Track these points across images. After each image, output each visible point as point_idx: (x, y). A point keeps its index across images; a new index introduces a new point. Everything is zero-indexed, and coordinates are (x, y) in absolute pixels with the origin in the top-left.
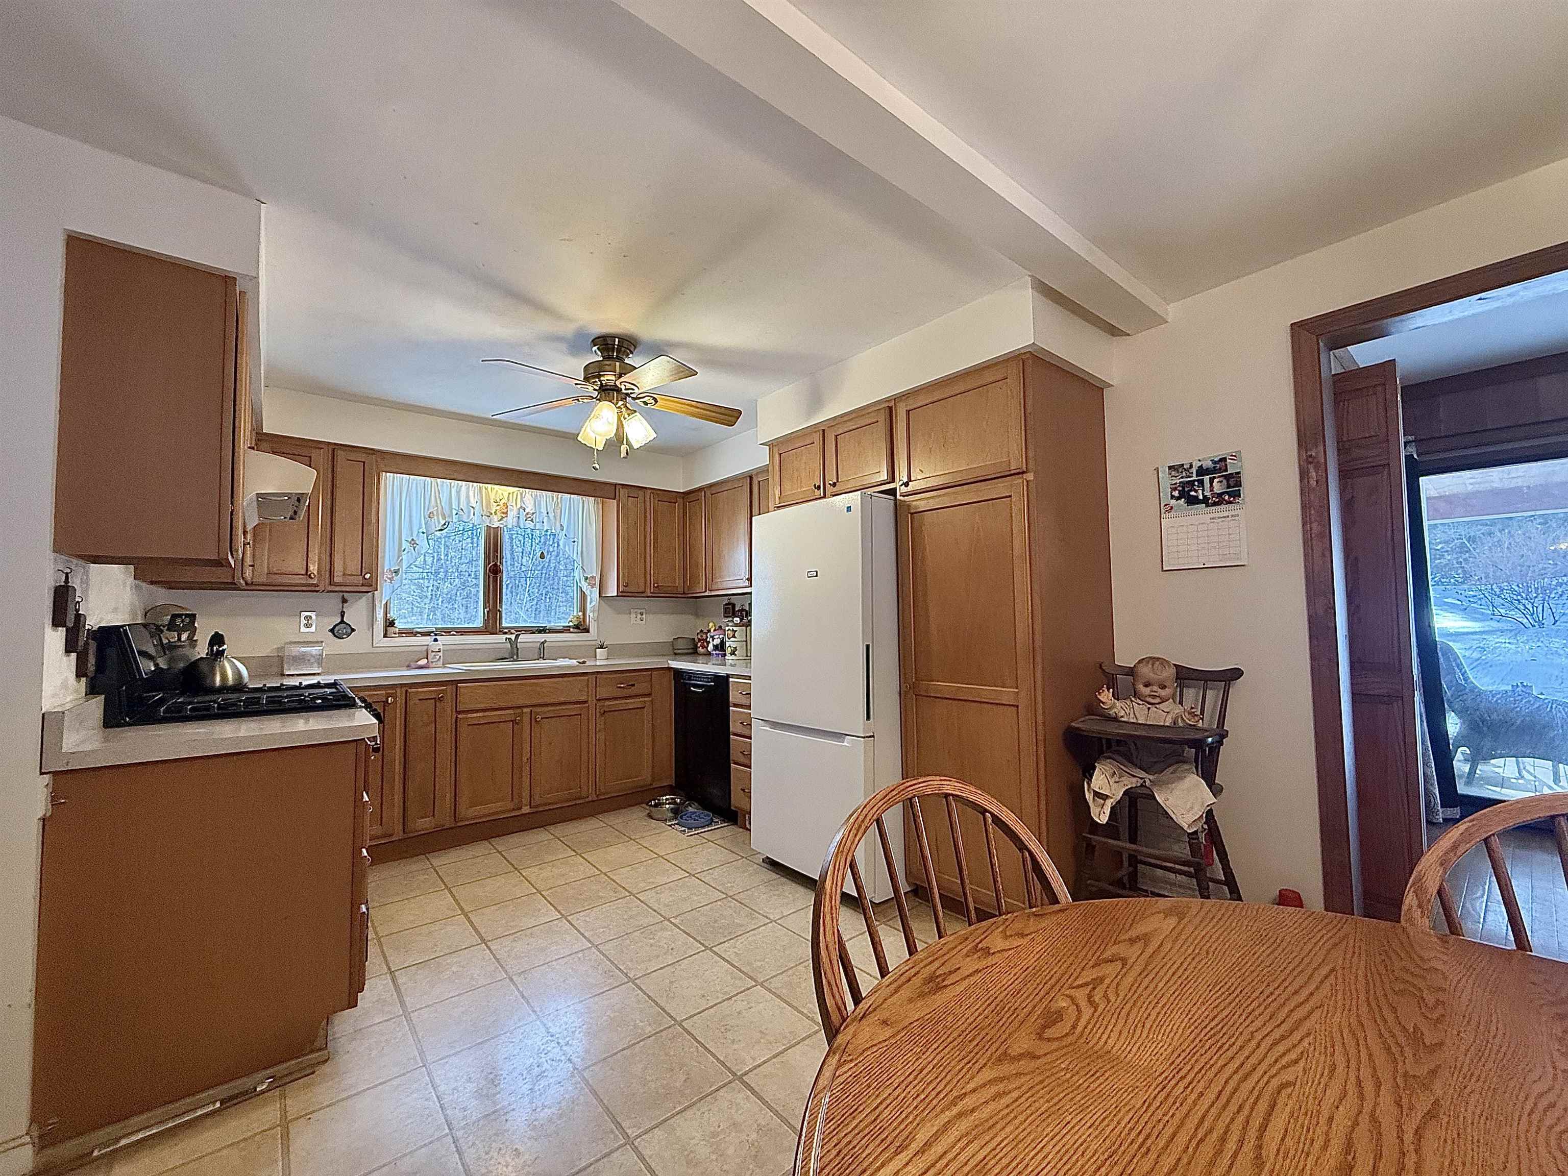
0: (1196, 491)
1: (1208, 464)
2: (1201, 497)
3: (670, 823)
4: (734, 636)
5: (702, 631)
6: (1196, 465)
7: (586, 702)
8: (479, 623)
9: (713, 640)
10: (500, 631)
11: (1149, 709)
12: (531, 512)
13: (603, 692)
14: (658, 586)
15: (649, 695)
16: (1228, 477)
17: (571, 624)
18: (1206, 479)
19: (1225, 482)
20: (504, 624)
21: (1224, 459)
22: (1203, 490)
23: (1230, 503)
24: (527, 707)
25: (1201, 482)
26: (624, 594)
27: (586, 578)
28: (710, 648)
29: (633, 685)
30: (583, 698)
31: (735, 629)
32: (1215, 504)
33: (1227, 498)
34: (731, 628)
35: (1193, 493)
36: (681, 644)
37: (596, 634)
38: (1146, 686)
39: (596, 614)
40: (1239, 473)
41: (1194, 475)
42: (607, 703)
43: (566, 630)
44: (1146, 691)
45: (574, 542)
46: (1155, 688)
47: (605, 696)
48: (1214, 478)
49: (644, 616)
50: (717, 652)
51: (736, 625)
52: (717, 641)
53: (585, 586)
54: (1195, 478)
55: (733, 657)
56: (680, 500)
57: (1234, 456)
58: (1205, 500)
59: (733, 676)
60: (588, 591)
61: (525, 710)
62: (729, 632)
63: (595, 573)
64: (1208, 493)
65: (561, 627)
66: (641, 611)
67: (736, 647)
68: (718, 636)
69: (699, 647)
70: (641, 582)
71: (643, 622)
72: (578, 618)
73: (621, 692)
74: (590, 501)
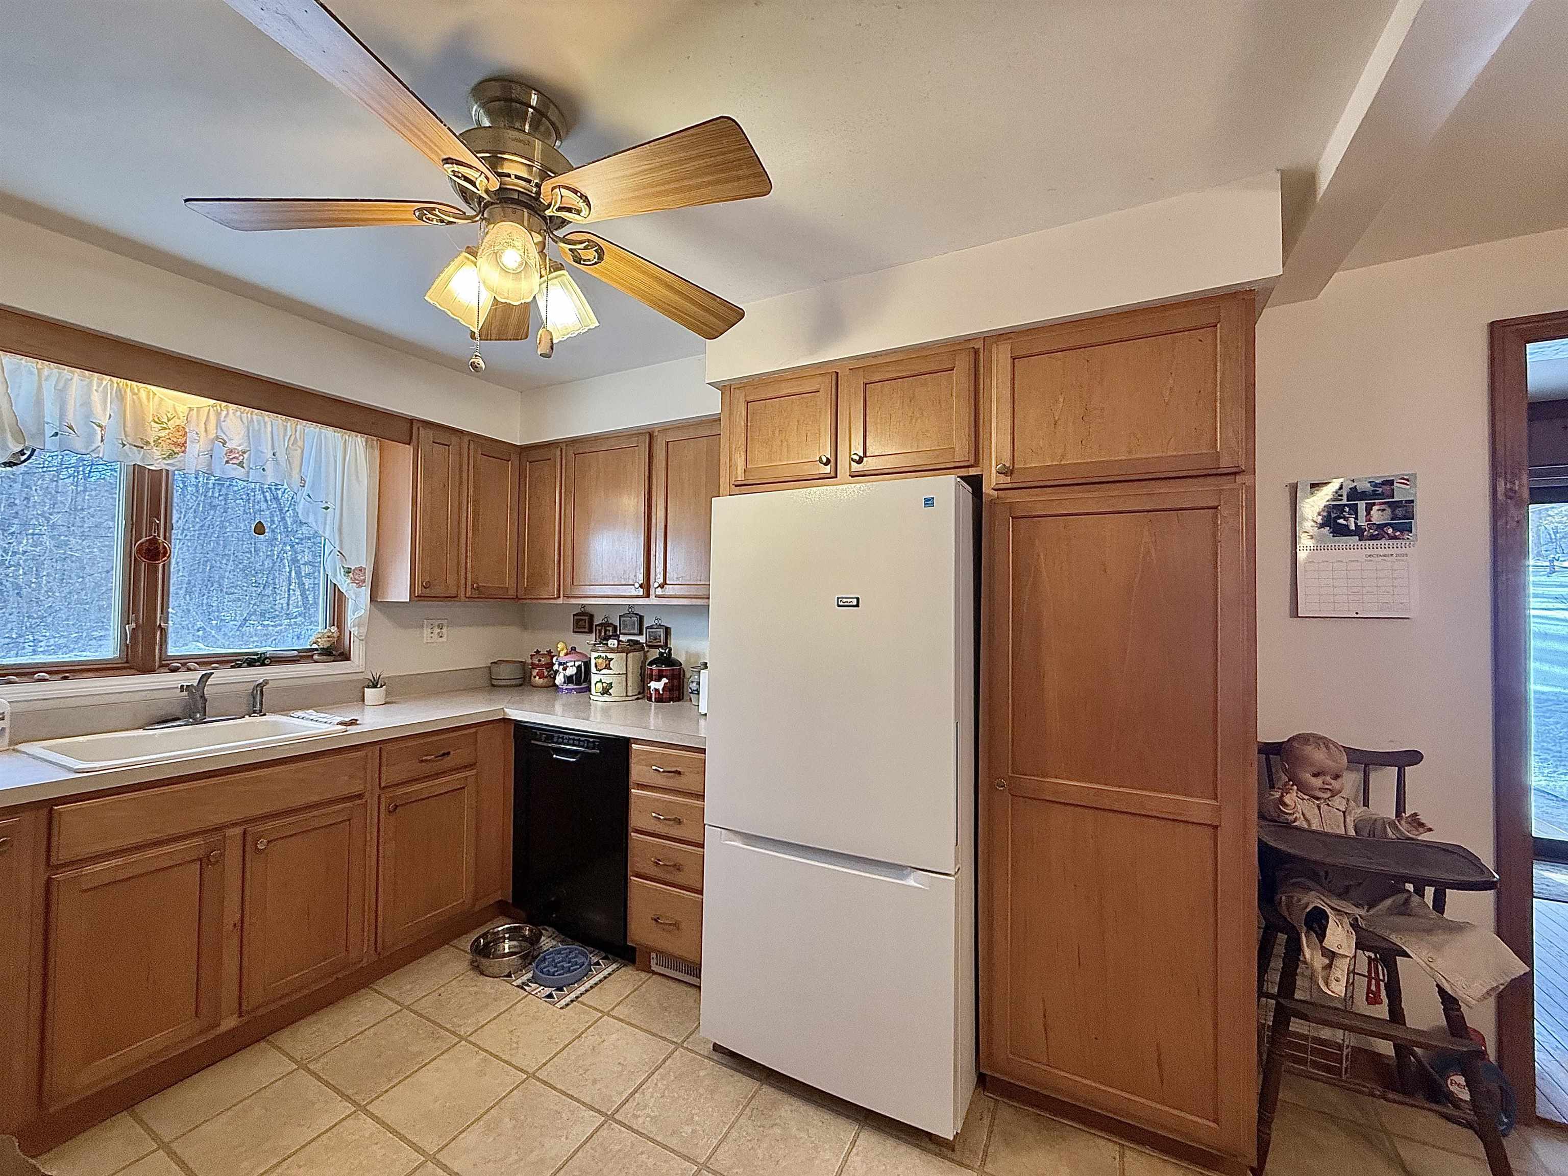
0: (1346, 519)
1: (1364, 486)
2: (1353, 527)
3: (519, 982)
5: (538, 652)
7: (360, 796)
8: (109, 650)
9: (565, 669)
10: (161, 666)
11: (1319, 808)
12: (240, 448)
13: (391, 775)
14: (478, 588)
15: (471, 766)
16: (1394, 506)
17: (315, 646)
18: (1362, 505)
19: (1389, 511)
20: (172, 651)
21: (1391, 483)
22: (1356, 518)
23: (1395, 538)
24: (234, 825)
25: (1354, 509)
26: (422, 600)
27: (348, 571)
28: (559, 680)
29: (448, 753)
30: (357, 788)
31: (610, 656)
32: (1373, 538)
33: (1390, 531)
34: (603, 655)
35: (1341, 521)
36: (505, 672)
37: (362, 662)
38: (1315, 775)
39: (364, 630)
40: (1412, 501)
41: (1345, 498)
42: (400, 791)
43: (305, 656)
44: (1317, 782)
45: (327, 508)
46: (1328, 778)
47: (397, 779)
48: (1374, 504)
49: (444, 630)
50: (571, 686)
51: (612, 651)
52: (572, 671)
53: (345, 584)
54: (1345, 502)
55: (606, 698)
56: (514, 457)
57: (1407, 480)
58: (1359, 532)
59: (637, 741)
60: (351, 593)
61: (230, 832)
62: (600, 660)
63: (362, 559)
64: (1362, 522)
65: (296, 653)
66: (440, 622)
67: (611, 683)
68: (572, 664)
69: (535, 677)
70: (451, 580)
71: (444, 639)
72: (329, 637)
73: (427, 768)
74: (357, 441)
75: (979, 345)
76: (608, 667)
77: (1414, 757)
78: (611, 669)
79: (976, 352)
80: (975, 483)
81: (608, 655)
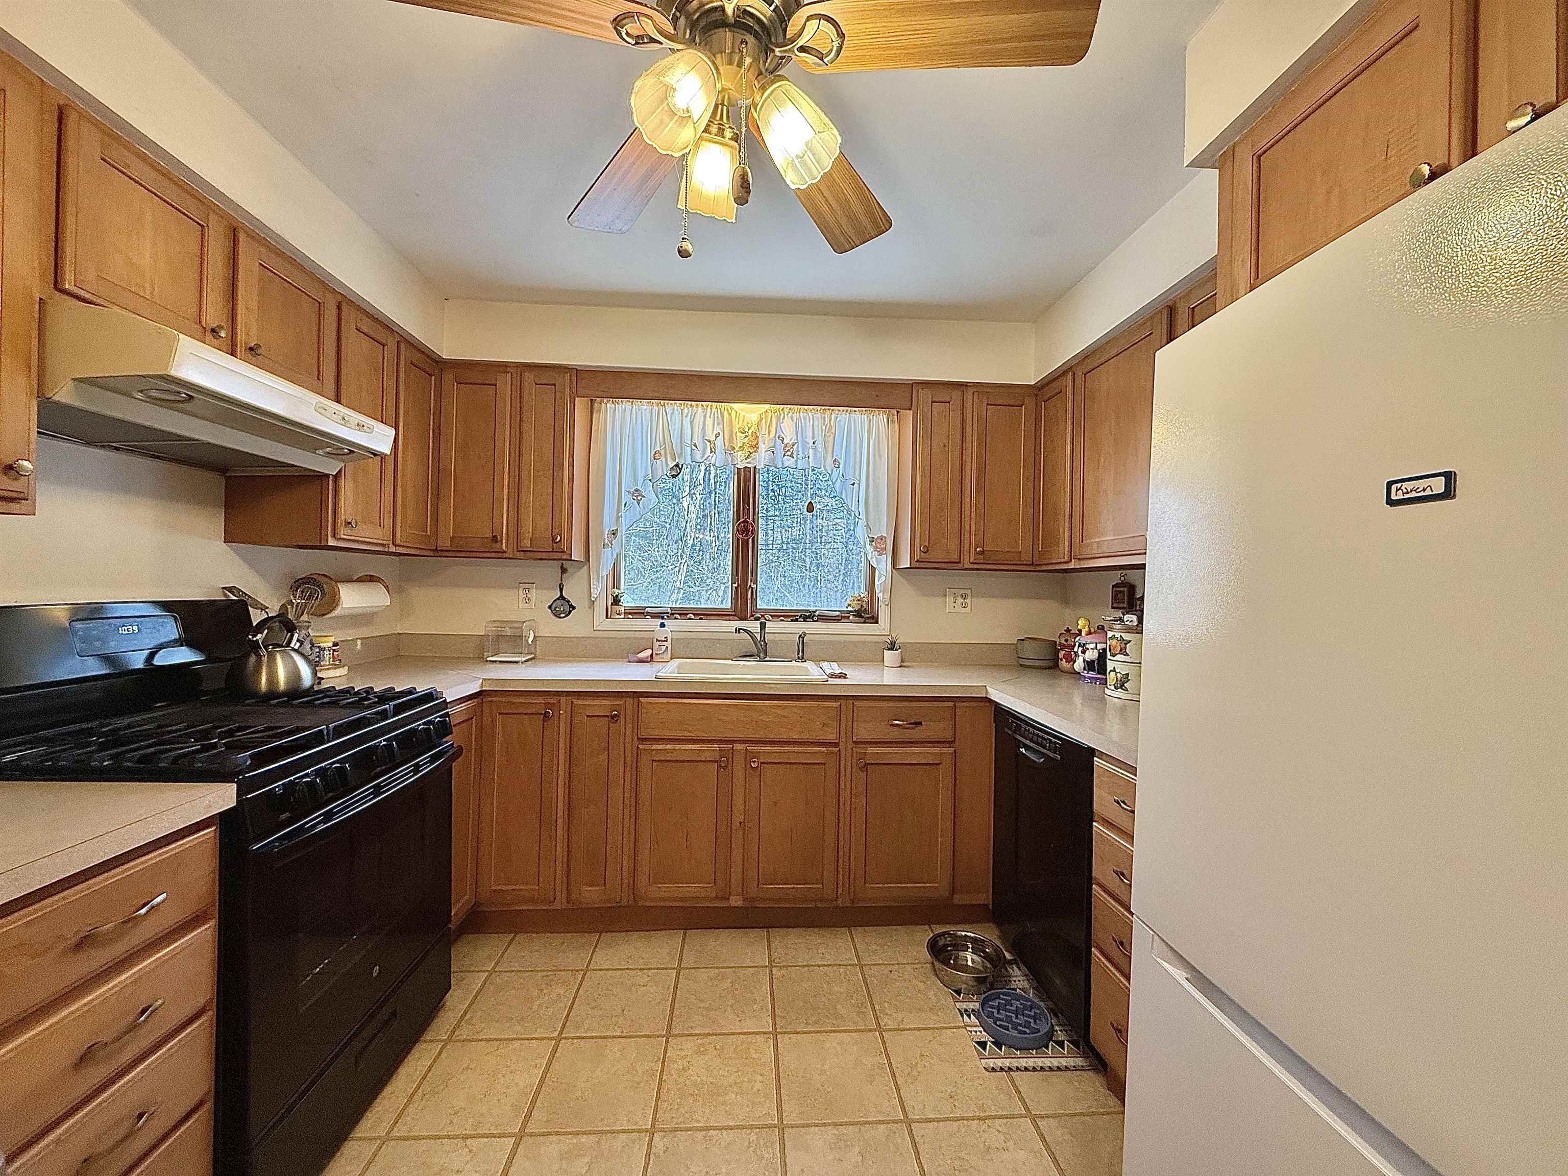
3: (963, 1006)
5: (1068, 630)
7: (836, 745)
8: (725, 603)
9: (1084, 652)
12: (791, 443)
13: (864, 731)
14: (982, 553)
15: (948, 743)
17: (850, 609)
20: (761, 605)
24: (739, 742)
26: (922, 565)
27: (872, 540)
28: (1079, 665)
29: (920, 723)
30: (832, 737)
31: (1126, 637)
34: (1118, 635)
36: (1030, 650)
37: (888, 625)
39: (888, 595)
42: (871, 750)
43: (844, 617)
45: (853, 484)
47: (867, 737)
49: (968, 601)
50: (1092, 674)
52: (1092, 655)
53: (869, 551)
55: (1120, 693)
56: (1030, 402)
59: (1102, 755)
60: (874, 559)
61: (738, 746)
62: (1114, 642)
63: (885, 532)
65: (838, 613)
66: (962, 591)
67: (1128, 674)
68: (1093, 646)
69: (1062, 660)
70: (953, 545)
71: (968, 610)
72: (858, 600)
73: (895, 734)
74: (880, 419)
76: (1123, 652)
78: (1127, 655)
81: (1123, 635)
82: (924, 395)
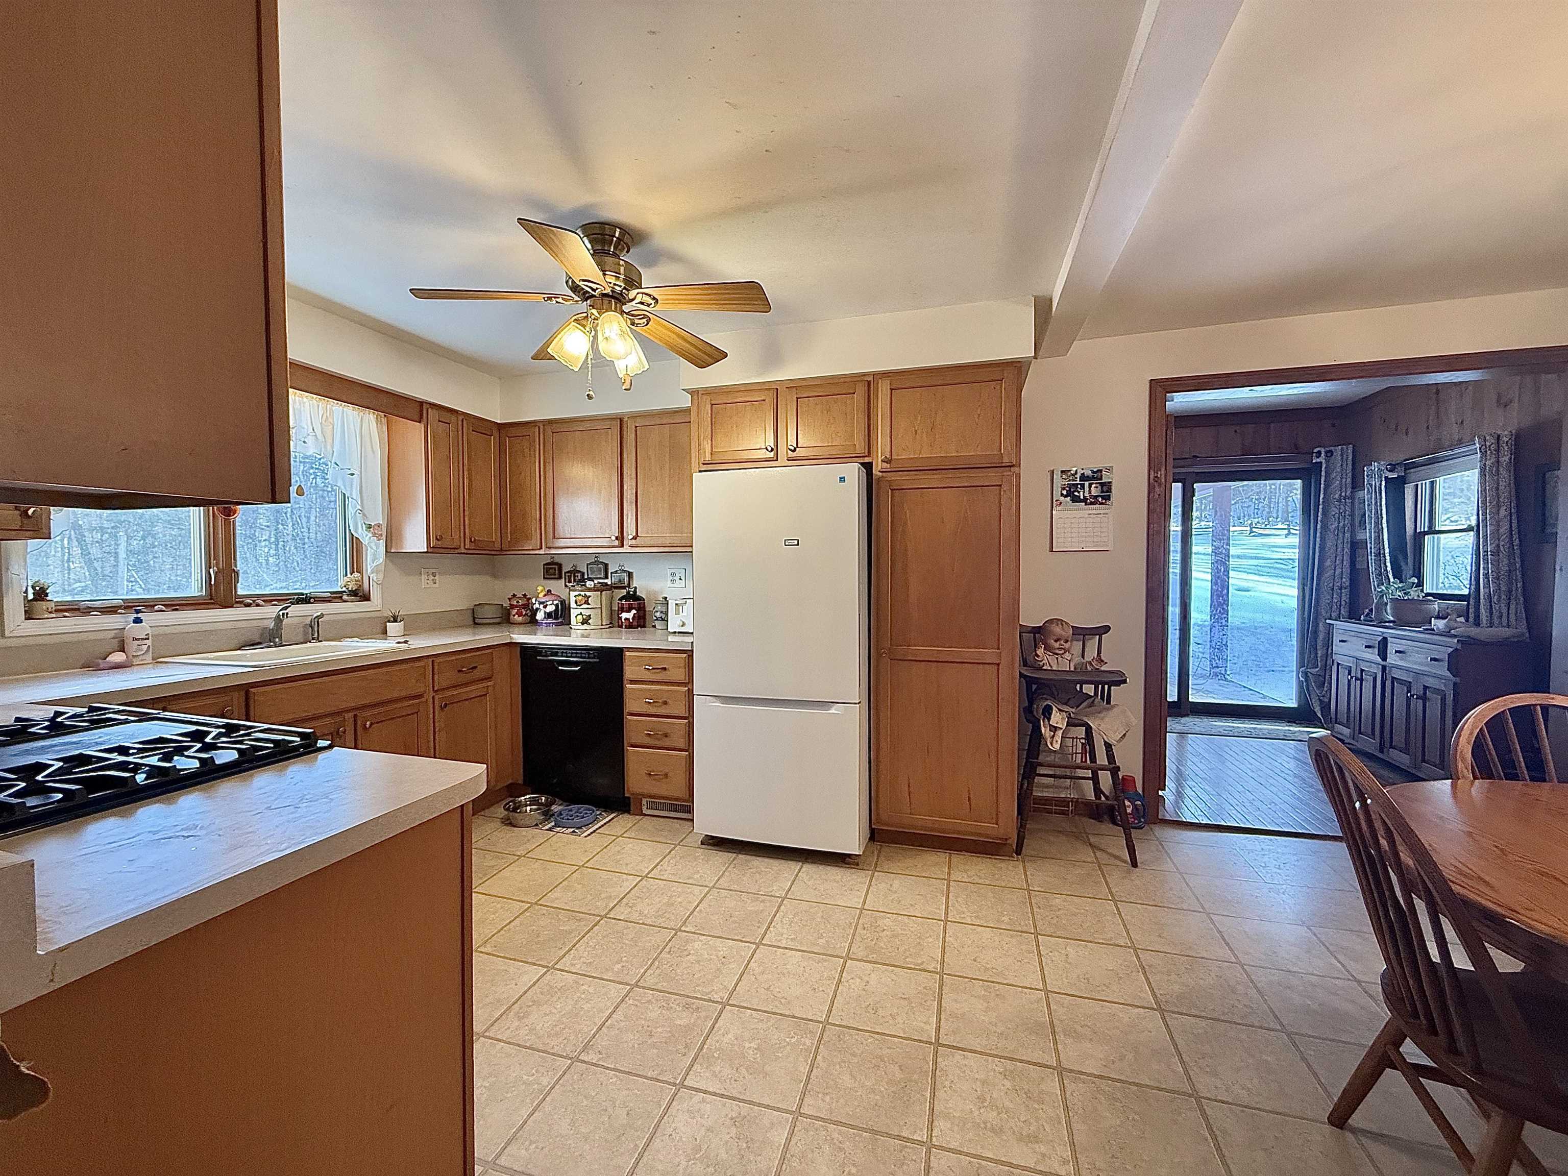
0: (1079, 492)
1: (1088, 473)
2: (1082, 497)
3: (547, 827)
4: (587, 603)
5: (514, 595)
6: (1080, 472)
9: (545, 607)
10: (237, 602)
11: (1057, 658)
13: (442, 680)
14: (474, 541)
15: (489, 678)
16: (1102, 485)
17: (344, 589)
18: (1087, 484)
19: (1100, 487)
20: (243, 591)
21: (1101, 471)
22: (1084, 492)
23: (1102, 504)
25: (1083, 486)
26: (436, 550)
27: (369, 527)
28: (540, 616)
29: (475, 667)
30: (420, 689)
31: (588, 594)
32: (1092, 503)
33: (1100, 500)
34: (582, 594)
35: (1076, 493)
36: (488, 612)
37: (380, 601)
38: (1056, 641)
39: (381, 576)
40: (1110, 482)
41: (1078, 479)
42: (447, 694)
43: (337, 597)
44: (1057, 645)
45: (352, 475)
46: (1062, 642)
47: (445, 684)
48: (1093, 483)
49: (436, 578)
50: (550, 621)
51: (589, 590)
52: (551, 608)
53: (365, 537)
54: (1078, 482)
55: (585, 626)
56: (496, 433)
57: (1109, 469)
58: (1085, 500)
59: (629, 650)
60: (371, 545)
61: (348, 715)
62: (580, 598)
63: (378, 517)
64: (1087, 495)
65: (329, 595)
66: (434, 571)
67: (590, 615)
68: (551, 602)
69: (514, 616)
70: (455, 535)
71: (437, 585)
72: (356, 581)
73: (462, 678)
74: (370, 417)
75: (870, 378)
77: (1107, 629)
78: (589, 604)
79: (869, 383)
80: (868, 467)
81: (586, 593)
82: (433, 414)
